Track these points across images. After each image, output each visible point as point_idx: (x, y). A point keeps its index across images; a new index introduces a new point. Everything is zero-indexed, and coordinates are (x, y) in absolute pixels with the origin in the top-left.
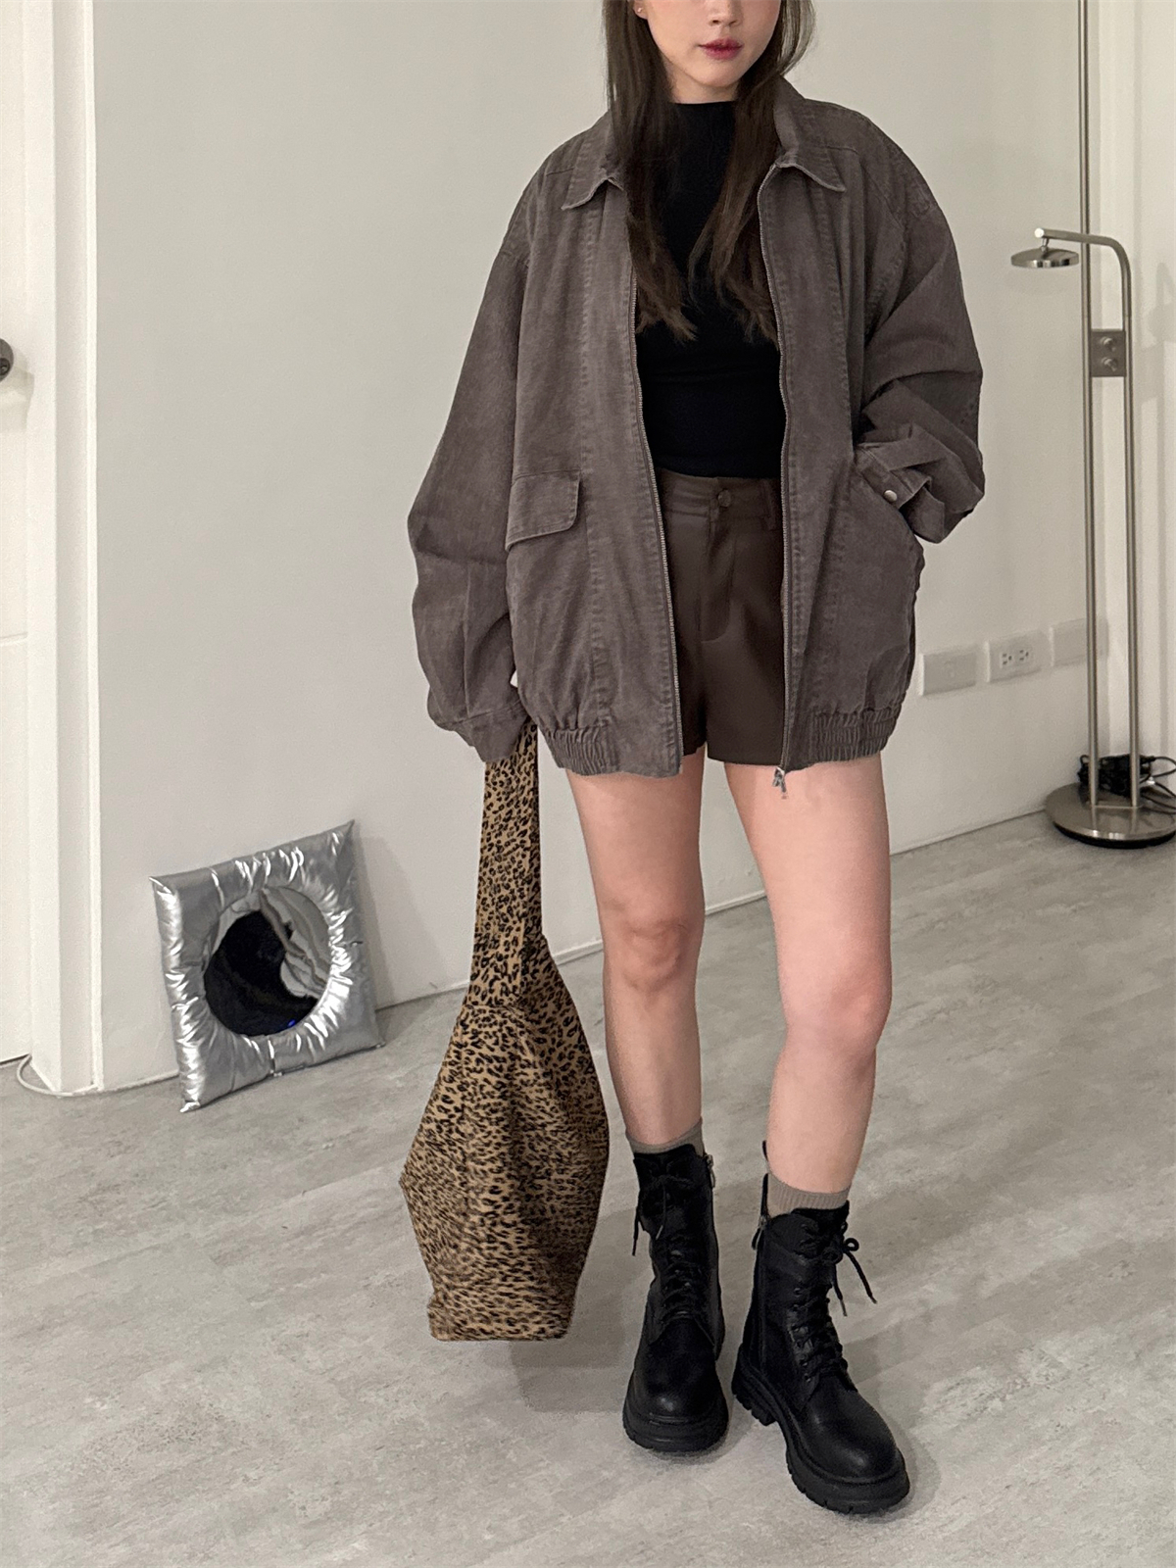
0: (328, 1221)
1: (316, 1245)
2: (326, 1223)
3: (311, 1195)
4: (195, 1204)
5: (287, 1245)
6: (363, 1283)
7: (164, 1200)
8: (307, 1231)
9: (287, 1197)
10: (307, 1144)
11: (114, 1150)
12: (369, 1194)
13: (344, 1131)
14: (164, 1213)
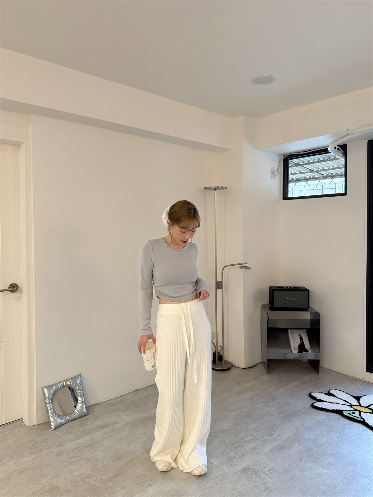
0: (79, 446)
1: (77, 451)
2: (79, 447)
3: (76, 442)
4: (54, 445)
5: (71, 452)
6: (86, 458)
7: (48, 444)
8: (75, 449)
9: (71, 442)
10: (75, 432)
11: (38, 435)
12: (87, 441)
13: (82, 429)
14: (48, 447)
